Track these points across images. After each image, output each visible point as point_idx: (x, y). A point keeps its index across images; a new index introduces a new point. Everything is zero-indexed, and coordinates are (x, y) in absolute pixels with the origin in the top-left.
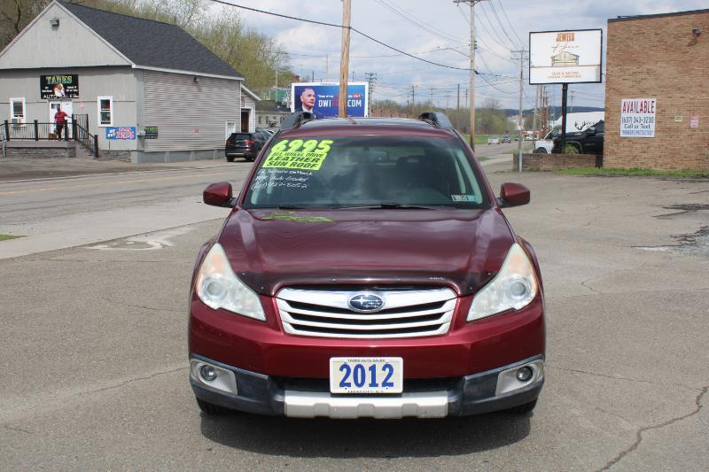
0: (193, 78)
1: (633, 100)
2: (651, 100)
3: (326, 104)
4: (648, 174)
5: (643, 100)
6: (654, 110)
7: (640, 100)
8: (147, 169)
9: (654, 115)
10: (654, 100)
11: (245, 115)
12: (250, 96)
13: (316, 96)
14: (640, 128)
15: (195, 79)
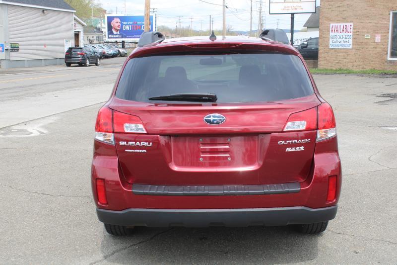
0: (42, 10)
1: (338, 24)
2: (349, 24)
3: (128, 28)
4: (349, 73)
5: (345, 24)
6: (352, 30)
7: (342, 25)
8: (13, 72)
9: (351, 34)
10: (352, 24)
11: (77, 35)
12: (80, 23)
13: (121, 23)
14: (342, 43)
15: (43, 11)
